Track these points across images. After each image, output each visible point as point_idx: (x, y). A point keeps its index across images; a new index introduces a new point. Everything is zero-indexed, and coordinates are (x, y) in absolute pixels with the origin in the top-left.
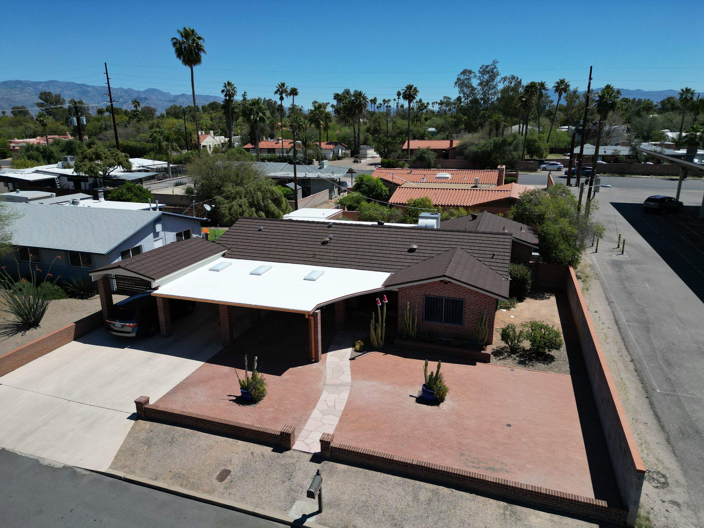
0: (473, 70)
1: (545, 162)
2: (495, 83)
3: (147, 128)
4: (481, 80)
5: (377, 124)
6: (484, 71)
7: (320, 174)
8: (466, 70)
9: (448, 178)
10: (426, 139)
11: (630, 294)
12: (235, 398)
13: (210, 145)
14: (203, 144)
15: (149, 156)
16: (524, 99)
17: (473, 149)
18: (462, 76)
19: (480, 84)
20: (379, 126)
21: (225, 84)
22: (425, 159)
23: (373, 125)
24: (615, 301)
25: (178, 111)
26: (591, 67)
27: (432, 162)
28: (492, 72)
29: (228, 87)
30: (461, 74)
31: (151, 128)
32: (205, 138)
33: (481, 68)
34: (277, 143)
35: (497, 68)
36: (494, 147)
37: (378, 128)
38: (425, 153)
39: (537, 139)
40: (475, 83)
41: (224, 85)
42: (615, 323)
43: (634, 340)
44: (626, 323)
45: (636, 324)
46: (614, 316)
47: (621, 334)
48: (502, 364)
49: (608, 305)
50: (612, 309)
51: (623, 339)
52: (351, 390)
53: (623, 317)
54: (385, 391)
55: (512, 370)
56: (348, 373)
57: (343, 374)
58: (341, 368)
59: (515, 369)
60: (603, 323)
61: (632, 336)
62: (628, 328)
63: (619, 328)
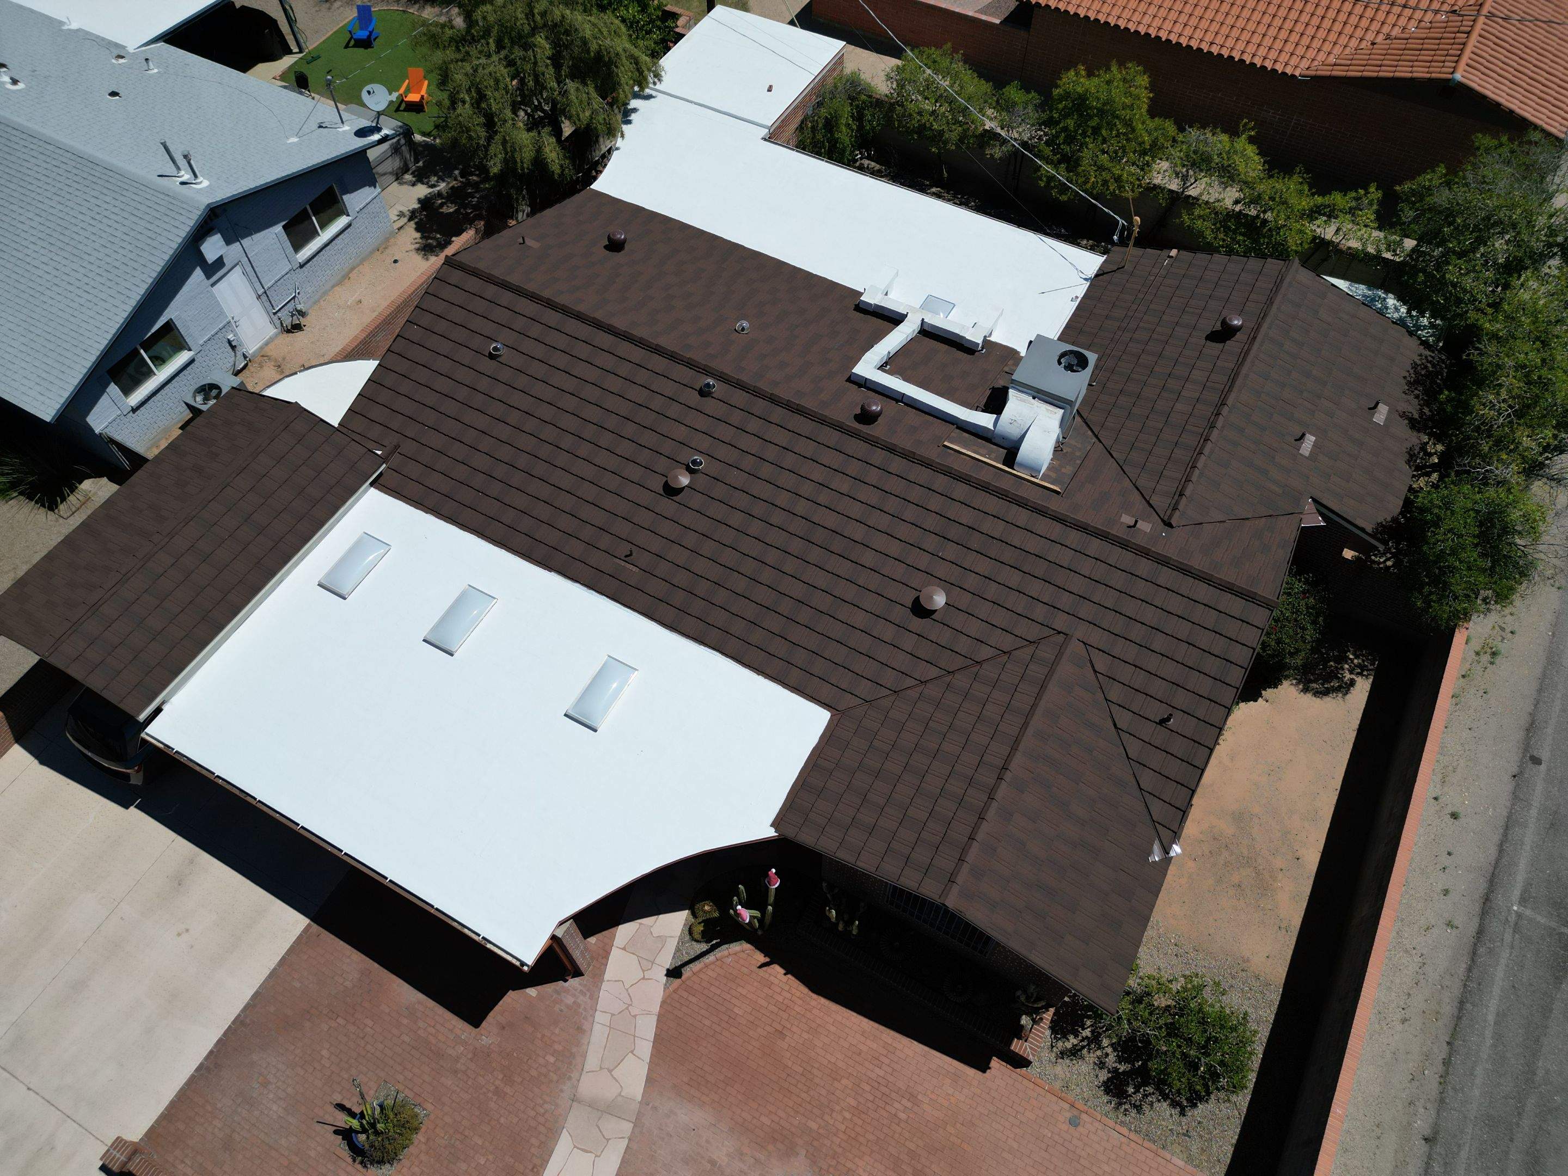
42: (1483, 901)
43: (1491, 1018)
44: (1515, 908)
45: (1542, 920)
46: (1501, 850)
47: (1469, 970)
48: (1058, 1085)
49: (1514, 776)
50: (1513, 804)
51: (1462, 1003)
52: (630, 1140)
53: (1523, 865)
54: (713, 1163)
55: (1074, 1122)
56: (645, 1049)
57: (632, 1052)
58: (635, 1016)
59: (1084, 1116)
60: (1446, 892)
61: (1496, 991)
62: (1508, 937)
63: (1480, 932)
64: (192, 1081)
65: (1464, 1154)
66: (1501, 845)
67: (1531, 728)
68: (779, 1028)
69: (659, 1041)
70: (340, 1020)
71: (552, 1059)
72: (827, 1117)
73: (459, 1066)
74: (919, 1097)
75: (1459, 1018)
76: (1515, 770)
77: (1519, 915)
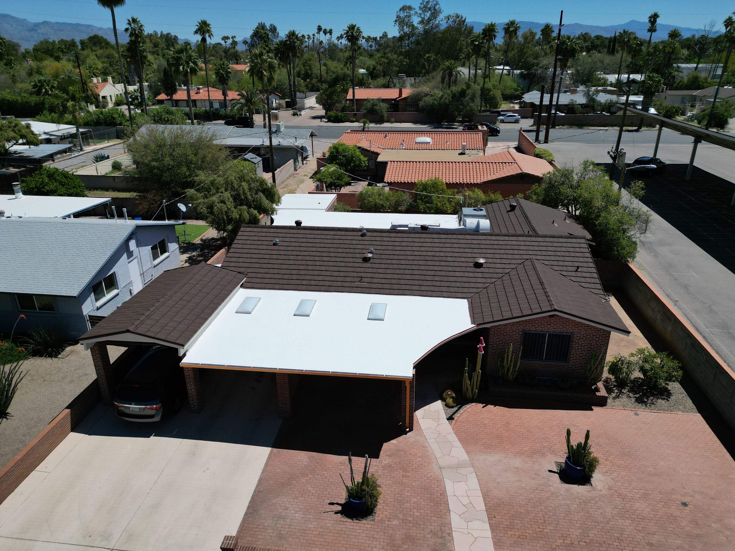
0: (413, 6)
1: (502, 113)
2: (437, 22)
3: (24, 74)
4: (421, 17)
5: (308, 68)
6: (424, 7)
7: (281, 140)
8: (406, 6)
9: (430, 143)
10: (371, 87)
11: (686, 287)
12: (340, 508)
13: (111, 96)
14: (102, 94)
15: (43, 118)
16: (477, 43)
17: (428, 99)
18: (401, 12)
19: (422, 22)
20: (310, 69)
21: (129, 21)
22: (377, 112)
23: (303, 69)
24: (678, 300)
25: (51, 47)
26: (562, 12)
27: (385, 115)
28: (435, 9)
29: (133, 24)
30: (400, 10)
31: (30, 74)
32: (104, 86)
33: (421, 4)
34: (197, 93)
35: (439, 4)
36: (452, 98)
37: (309, 71)
38: (376, 105)
39: (492, 88)
40: (416, 20)
41: (127, 22)
48: (621, 407)
52: (475, 473)
54: (516, 468)
55: (636, 415)
56: (457, 444)
57: (453, 447)
58: (445, 436)
59: (638, 412)
68: (506, 422)
70: (310, 476)
71: (420, 459)
72: (549, 441)
73: (379, 473)
74: (577, 425)
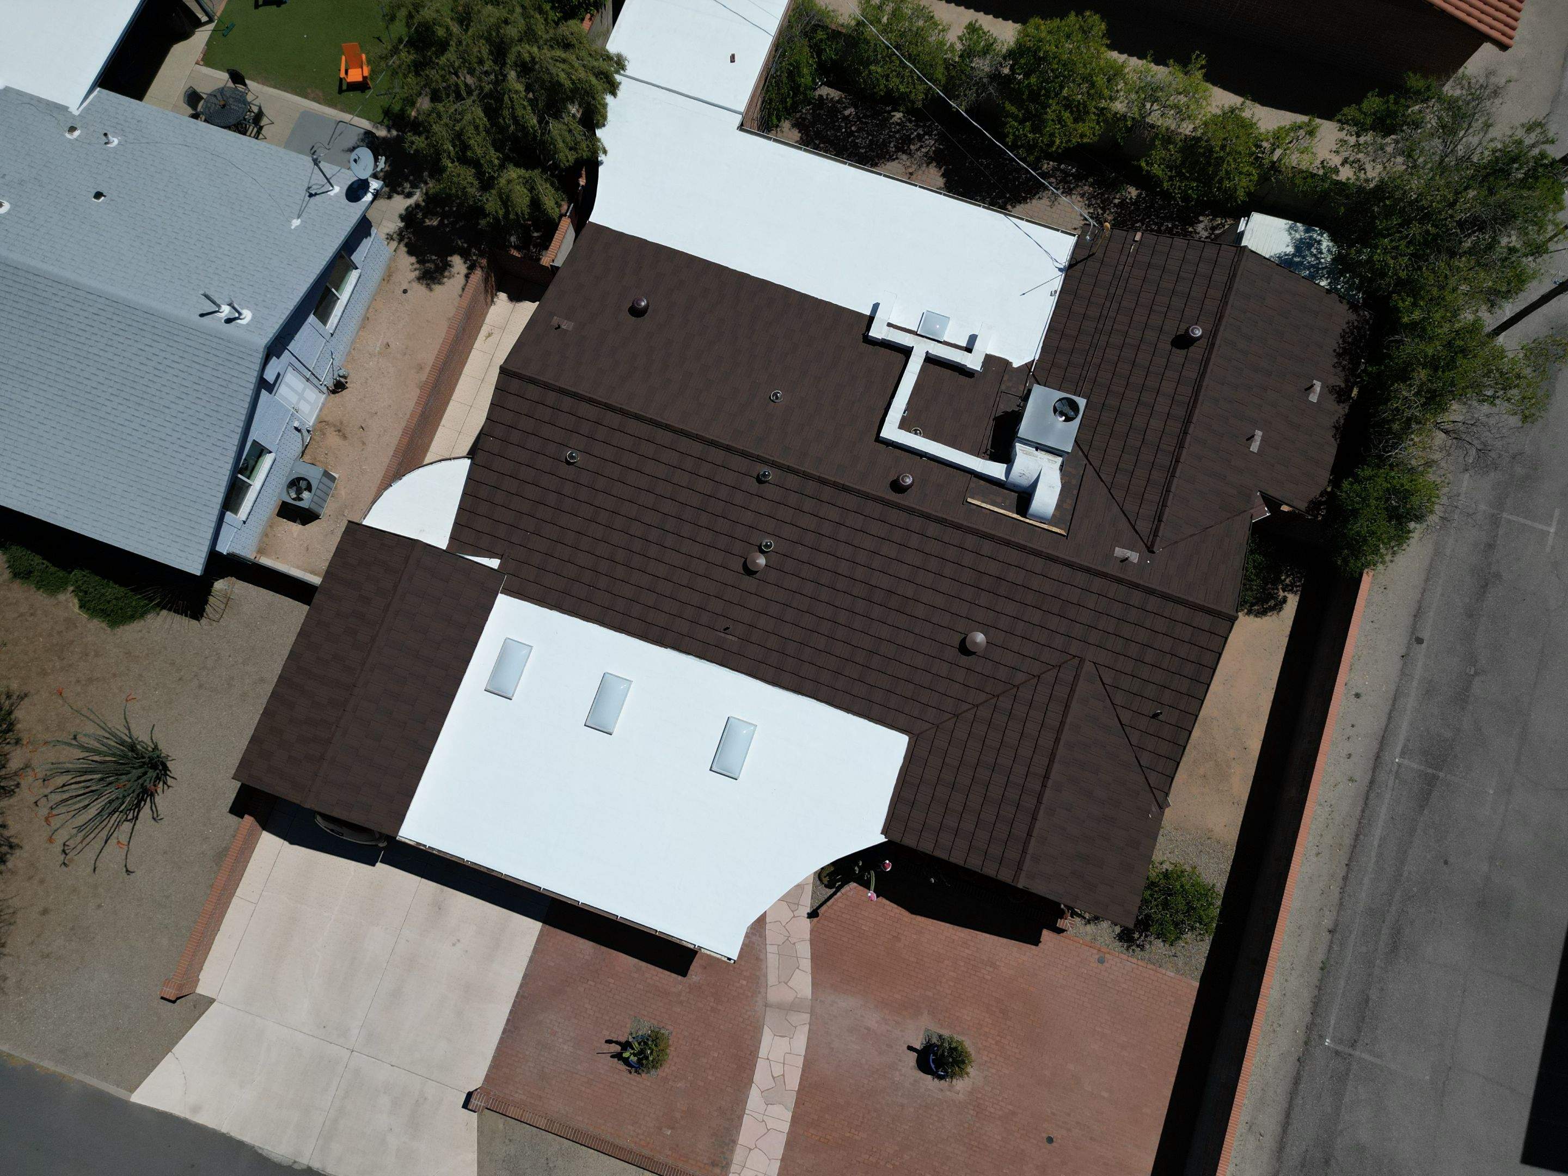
12: (618, 1049)
42: (1375, 758)
43: (1376, 843)
44: (1397, 760)
45: (1415, 766)
46: (1390, 718)
47: (1363, 811)
48: (1088, 938)
49: (1403, 656)
50: (1400, 680)
51: (1357, 836)
52: (810, 1025)
53: (1405, 726)
54: (868, 1029)
55: (1101, 961)
56: (806, 964)
57: (798, 968)
58: (794, 944)
59: (1107, 956)
60: (1349, 756)
61: (1381, 823)
62: (1391, 783)
63: (1372, 782)
64: (502, 1041)
65: (1353, 936)
66: (1390, 714)
67: (1418, 614)
68: (895, 934)
69: (815, 958)
70: (590, 982)
71: (744, 983)
72: (938, 987)
73: (682, 998)
74: (998, 963)
75: (1355, 846)
76: (1403, 652)
77: (1399, 765)
